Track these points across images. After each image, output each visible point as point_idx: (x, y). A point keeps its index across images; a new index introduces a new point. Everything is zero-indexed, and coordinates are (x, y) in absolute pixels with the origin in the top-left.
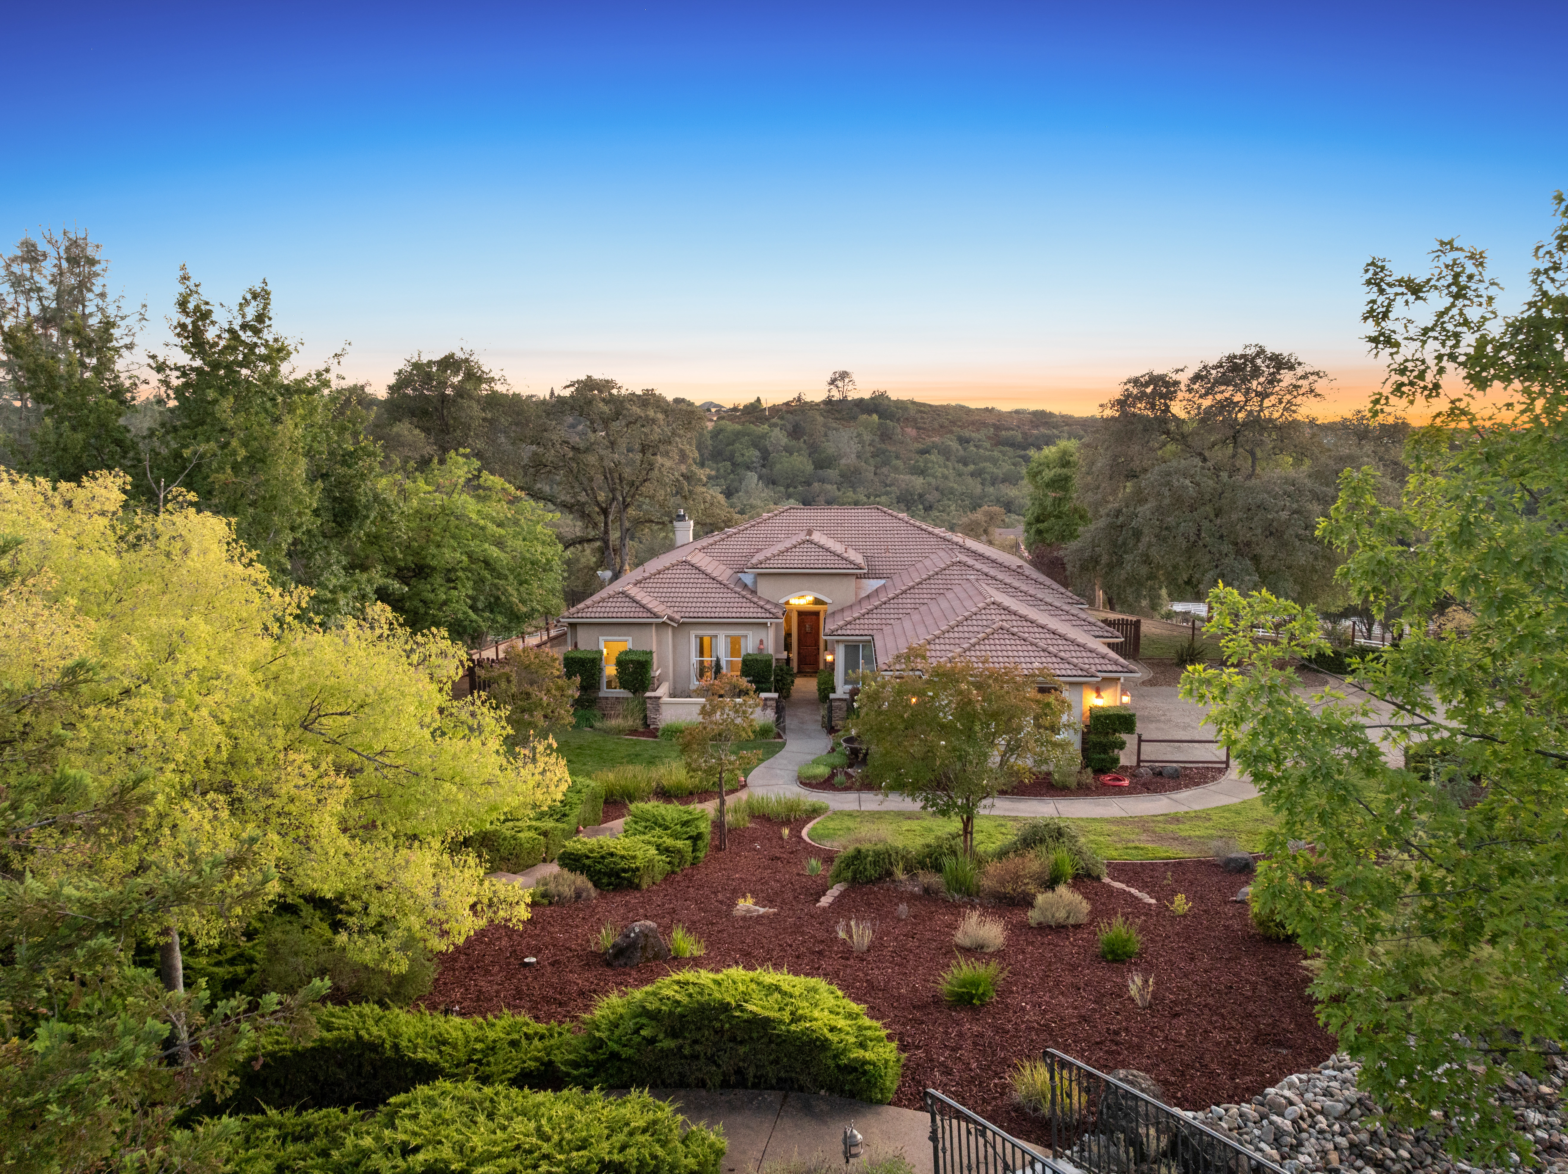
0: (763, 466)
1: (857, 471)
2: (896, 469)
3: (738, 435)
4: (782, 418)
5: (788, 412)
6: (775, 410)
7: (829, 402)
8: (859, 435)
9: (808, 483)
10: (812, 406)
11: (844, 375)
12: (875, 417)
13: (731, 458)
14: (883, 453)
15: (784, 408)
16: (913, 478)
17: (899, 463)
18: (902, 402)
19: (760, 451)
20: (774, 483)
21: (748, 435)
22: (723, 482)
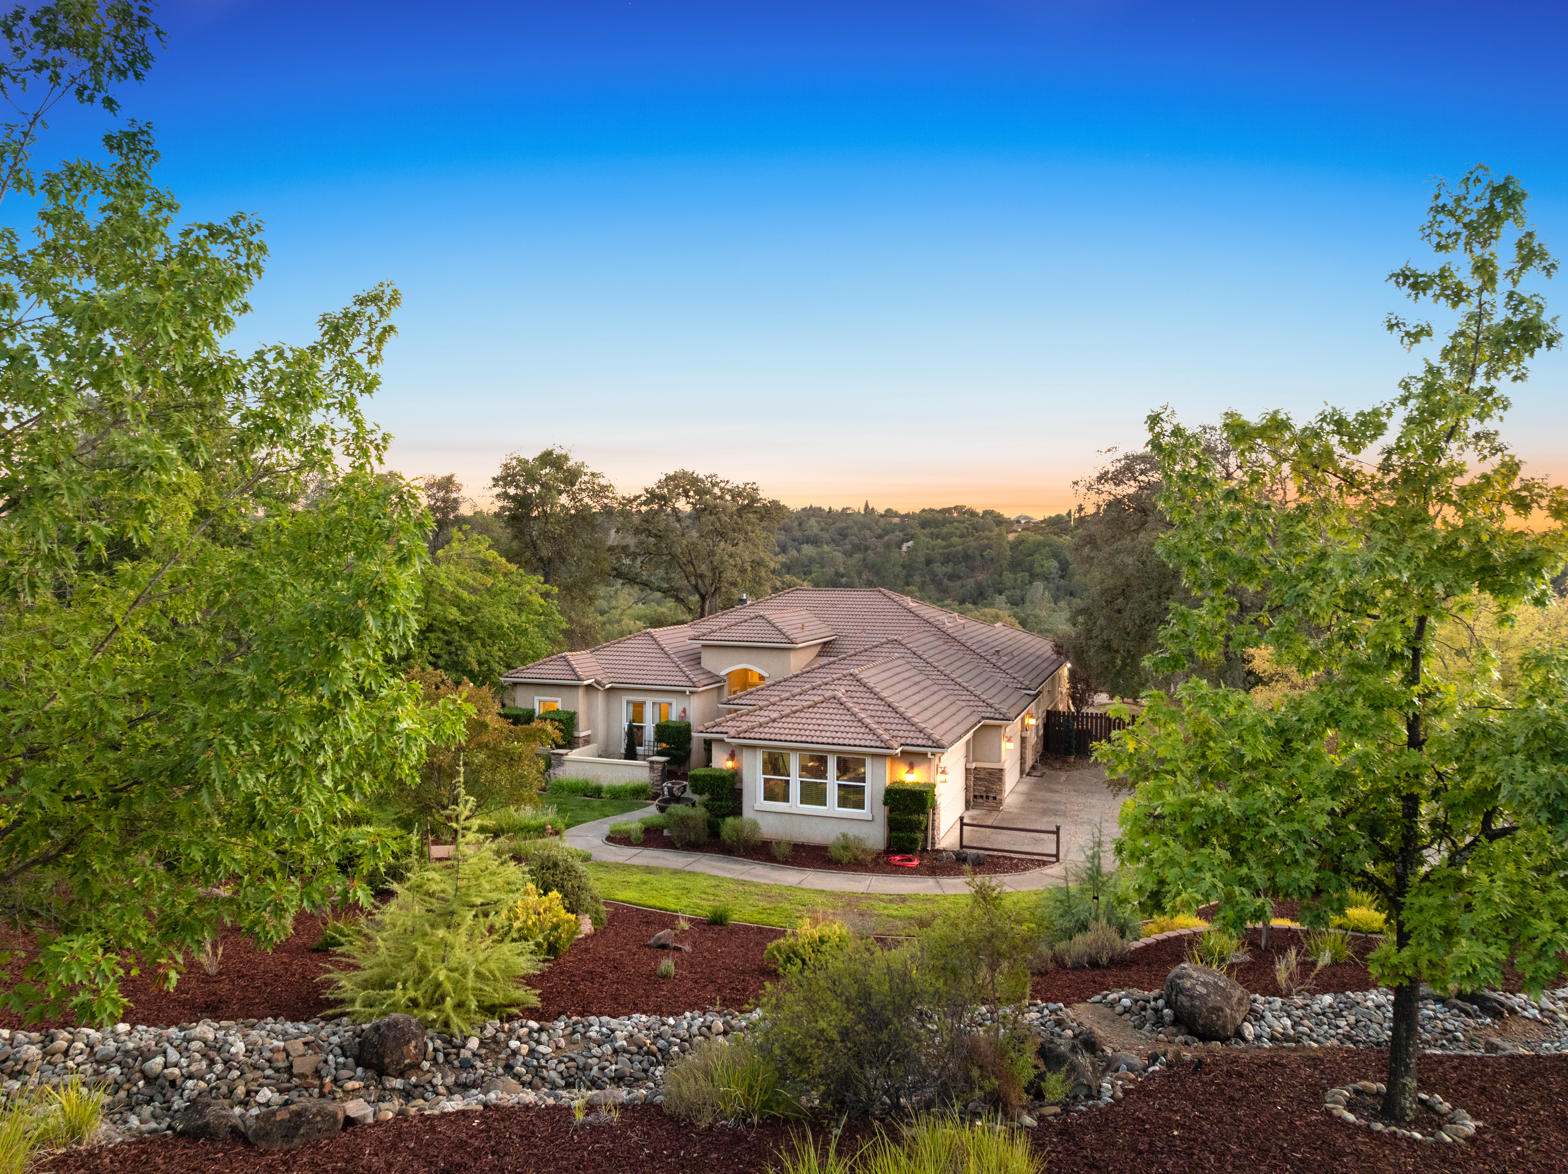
0: (1062, 577)
3: (1039, 545)
13: (1030, 570)
19: (1059, 562)
20: (1071, 594)
21: (1049, 546)
22: (1018, 592)
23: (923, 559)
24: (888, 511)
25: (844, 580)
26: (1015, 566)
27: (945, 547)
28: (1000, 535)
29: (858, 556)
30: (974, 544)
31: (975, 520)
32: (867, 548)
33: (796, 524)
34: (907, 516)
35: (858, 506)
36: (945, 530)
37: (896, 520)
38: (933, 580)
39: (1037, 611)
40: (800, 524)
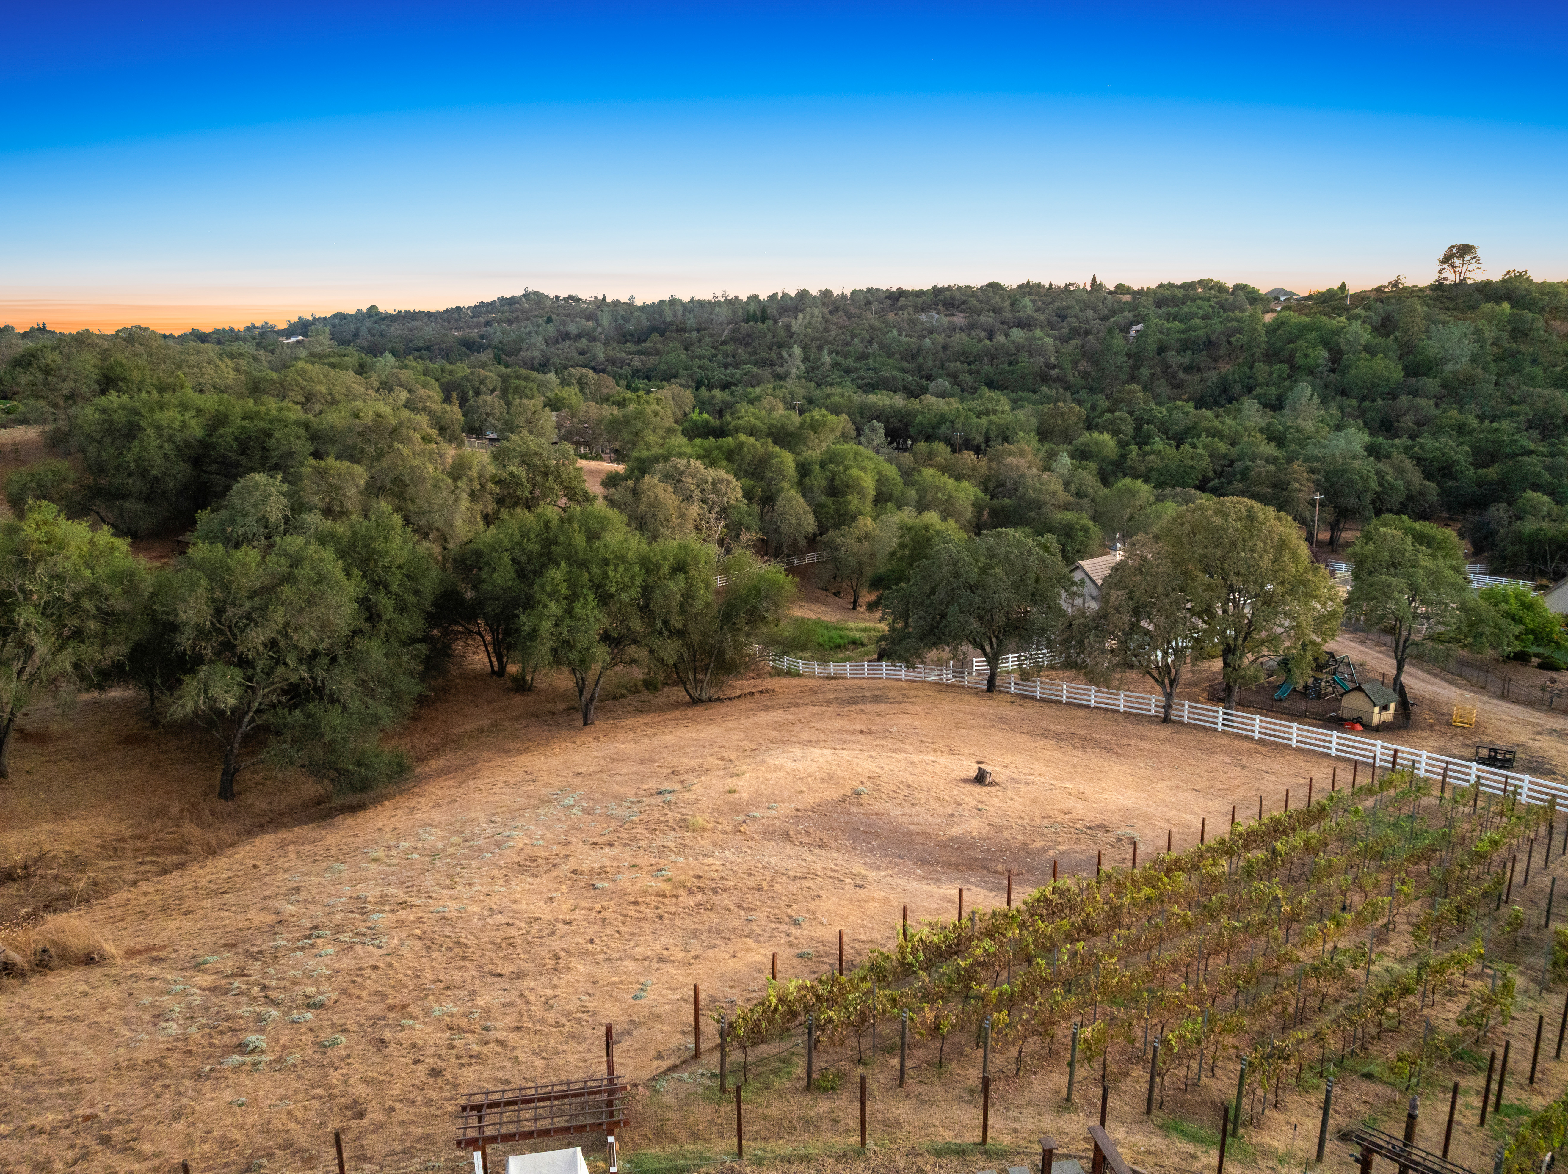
0: (1333, 371)
1: (1468, 381)
2: (1531, 380)
3: (1303, 329)
4: (1367, 308)
5: (1377, 300)
6: (1361, 298)
7: (1439, 287)
8: (1477, 331)
9: (1395, 397)
10: (1415, 292)
11: (1464, 250)
12: (1506, 306)
13: (1290, 361)
14: (1513, 355)
15: (1373, 295)
16: (1558, 393)
17: (1538, 371)
18: (1551, 285)
19: (1330, 350)
20: (1344, 393)
21: (1318, 329)
22: (1273, 390)
23: (1154, 346)
24: (1119, 287)
25: (1055, 372)
26: (1271, 355)
27: (1183, 332)
28: (1253, 317)
29: (1076, 342)
30: (1219, 327)
31: (1224, 296)
32: (1087, 332)
33: (1007, 304)
34: (1141, 292)
35: (1083, 281)
36: (1185, 309)
37: (1127, 298)
38: (1164, 373)
39: (1300, 422)
40: (1012, 305)
